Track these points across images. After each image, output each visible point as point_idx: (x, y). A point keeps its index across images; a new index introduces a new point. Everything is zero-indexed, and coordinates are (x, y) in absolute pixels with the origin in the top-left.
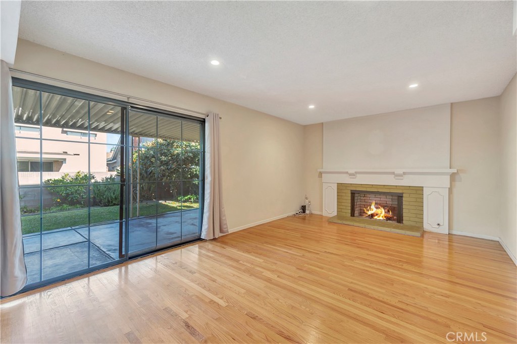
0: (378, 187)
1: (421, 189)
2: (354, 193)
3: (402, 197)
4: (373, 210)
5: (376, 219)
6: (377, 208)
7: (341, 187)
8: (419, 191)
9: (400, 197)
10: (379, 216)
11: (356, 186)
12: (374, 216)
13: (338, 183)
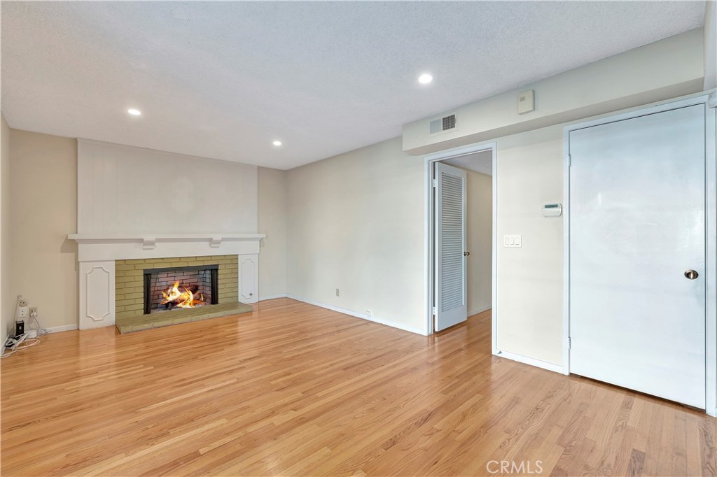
0: (188, 260)
1: (234, 257)
2: (150, 274)
3: (217, 270)
4: (175, 294)
5: (181, 307)
6: (181, 291)
7: (122, 267)
8: (233, 259)
9: (214, 271)
10: (185, 303)
11: (152, 261)
12: (177, 303)
13: (116, 261)
